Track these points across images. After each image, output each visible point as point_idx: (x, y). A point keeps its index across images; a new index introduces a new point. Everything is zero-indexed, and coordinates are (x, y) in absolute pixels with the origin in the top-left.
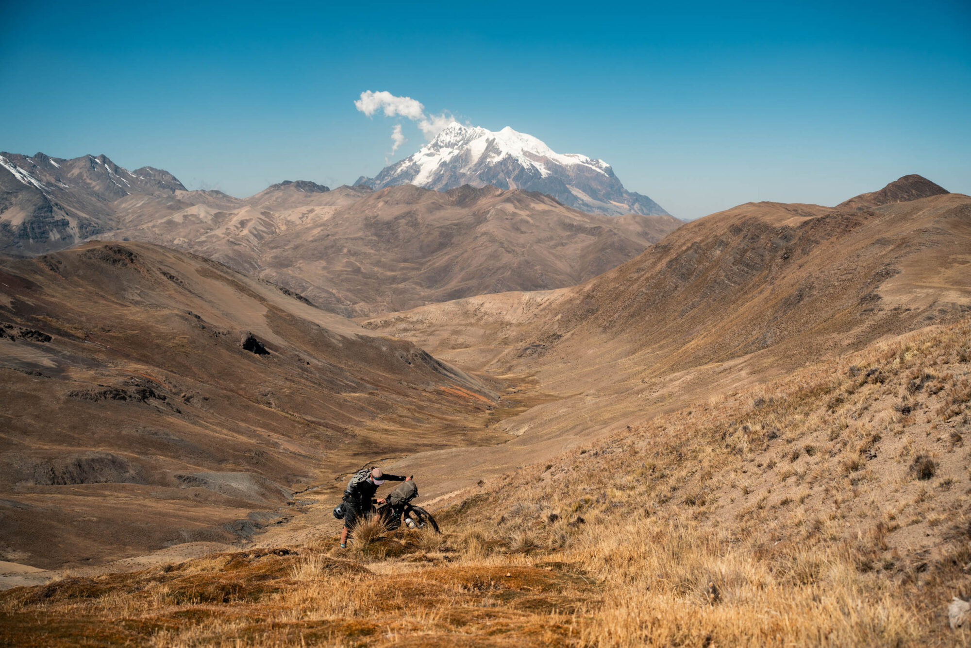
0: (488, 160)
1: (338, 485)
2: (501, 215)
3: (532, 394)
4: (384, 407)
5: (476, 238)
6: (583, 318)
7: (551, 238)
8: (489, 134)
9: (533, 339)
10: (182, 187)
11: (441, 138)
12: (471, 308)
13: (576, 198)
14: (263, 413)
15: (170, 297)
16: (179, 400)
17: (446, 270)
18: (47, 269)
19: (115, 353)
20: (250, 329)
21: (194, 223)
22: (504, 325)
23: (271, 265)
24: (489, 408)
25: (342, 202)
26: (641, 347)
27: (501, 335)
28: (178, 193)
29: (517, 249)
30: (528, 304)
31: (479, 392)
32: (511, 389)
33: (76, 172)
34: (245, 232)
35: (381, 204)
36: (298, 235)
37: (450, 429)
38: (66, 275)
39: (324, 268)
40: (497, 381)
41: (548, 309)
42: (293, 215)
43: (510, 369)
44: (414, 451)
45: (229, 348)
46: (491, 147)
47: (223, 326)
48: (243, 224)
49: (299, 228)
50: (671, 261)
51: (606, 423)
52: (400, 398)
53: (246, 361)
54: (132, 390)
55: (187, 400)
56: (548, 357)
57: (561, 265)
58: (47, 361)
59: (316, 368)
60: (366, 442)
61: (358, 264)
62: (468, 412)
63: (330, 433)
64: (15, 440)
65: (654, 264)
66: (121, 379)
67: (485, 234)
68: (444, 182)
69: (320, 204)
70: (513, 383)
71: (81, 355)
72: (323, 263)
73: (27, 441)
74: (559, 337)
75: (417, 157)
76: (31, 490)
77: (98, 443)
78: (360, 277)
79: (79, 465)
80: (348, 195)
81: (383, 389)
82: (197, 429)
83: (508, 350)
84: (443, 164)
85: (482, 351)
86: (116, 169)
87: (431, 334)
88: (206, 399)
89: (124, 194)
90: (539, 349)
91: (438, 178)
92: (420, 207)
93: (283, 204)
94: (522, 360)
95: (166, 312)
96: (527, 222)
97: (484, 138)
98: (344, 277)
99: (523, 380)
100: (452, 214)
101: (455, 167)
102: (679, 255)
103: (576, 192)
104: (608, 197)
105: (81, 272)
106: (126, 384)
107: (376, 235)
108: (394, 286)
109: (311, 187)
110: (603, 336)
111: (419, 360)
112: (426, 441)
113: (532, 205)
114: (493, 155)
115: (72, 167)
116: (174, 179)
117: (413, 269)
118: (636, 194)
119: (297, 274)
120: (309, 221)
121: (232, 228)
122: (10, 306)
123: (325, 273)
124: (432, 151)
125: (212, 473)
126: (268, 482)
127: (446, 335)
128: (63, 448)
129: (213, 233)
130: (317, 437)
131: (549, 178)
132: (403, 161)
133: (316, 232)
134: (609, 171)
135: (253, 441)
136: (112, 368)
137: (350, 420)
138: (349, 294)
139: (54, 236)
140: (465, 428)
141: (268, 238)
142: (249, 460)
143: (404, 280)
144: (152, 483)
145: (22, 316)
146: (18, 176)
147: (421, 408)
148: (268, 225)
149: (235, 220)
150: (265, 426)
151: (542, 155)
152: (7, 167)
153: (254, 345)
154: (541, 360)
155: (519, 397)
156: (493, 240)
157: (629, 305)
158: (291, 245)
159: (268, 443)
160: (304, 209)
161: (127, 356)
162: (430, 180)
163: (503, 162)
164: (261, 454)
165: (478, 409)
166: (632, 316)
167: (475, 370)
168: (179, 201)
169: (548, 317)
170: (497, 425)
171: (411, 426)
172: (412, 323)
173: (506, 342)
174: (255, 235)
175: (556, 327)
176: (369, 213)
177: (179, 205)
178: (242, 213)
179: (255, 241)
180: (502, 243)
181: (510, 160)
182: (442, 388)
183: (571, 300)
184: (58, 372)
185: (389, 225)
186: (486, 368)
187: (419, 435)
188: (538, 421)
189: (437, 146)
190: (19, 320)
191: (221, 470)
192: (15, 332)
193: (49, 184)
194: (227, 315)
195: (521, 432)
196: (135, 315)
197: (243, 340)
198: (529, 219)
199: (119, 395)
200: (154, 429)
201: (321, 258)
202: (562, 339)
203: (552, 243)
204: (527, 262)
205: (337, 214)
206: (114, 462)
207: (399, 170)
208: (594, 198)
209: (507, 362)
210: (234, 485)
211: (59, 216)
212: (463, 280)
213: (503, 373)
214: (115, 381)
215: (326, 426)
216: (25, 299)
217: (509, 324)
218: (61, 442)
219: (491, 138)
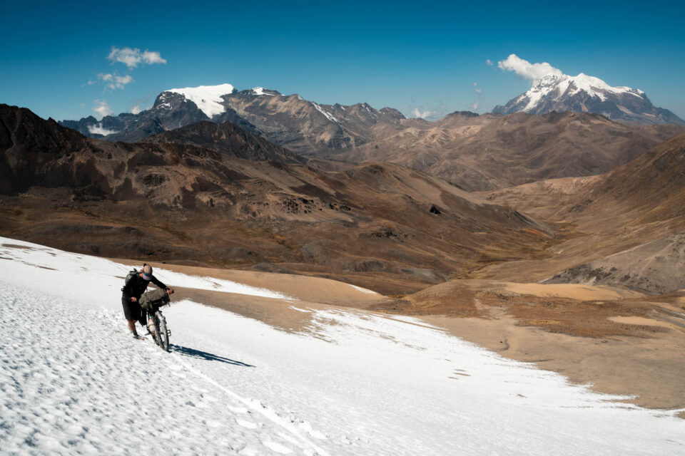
0: (570, 93)
1: (469, 275)
2: (573, 128)
3: (572, 232)
4: (493, 239)
5: (558, 141)
6: (605, 191)
7: (602, 140)
8: (570, 78)
9: (578, 202)
10: (403, 117)
11: (543, 82)
12: (546, 186)
13: (622, 112)
14: (437, 242)
15: (398, 188)
16: (402, 236)
17: (541, 159)
18: (347, 176)
19: (376, 215)
20: (433, 202)
21: (409, 137)
22: (562, 194)
23: (447, 158)
24: (548, 239)
25: (486, 122)
26: (634, 208)
27: (561, 201)
28: (401, 120)
29: (582, 146)
30: (576, 184)
31: (544, 231)
32: (562, 229)
33: (353, 112)
34: (435, 141)
35: (506, 123)
36: (462, 141)
37: (526, 250)
38: (355, 179)
39: (475, 159)
40: (555, 225)
41: (588, 187)
42: (460, 131)
43: (564, 218)
44: (505, 261)
45: (424, 212)
46: (572, 85)
47: (421, 201)
48: (433, 136)
49: (462, 137)
50: (655, 161)
51: (597, 250)
52: (502, 235)
53: (431, 218)
54: (383, 232)
55: (406, 236)
56: (584, 212)
57: (608, 155)
58: (350, 220)
59: (464, 221)
60: (484, 256)
61: (493, 156)
62: (536, 241)
63: (468, 251)
64: (341, 253)
65: (646, 162)
66: (379, 227)
67: (562, 138)
68: (544, 107)
69: (474, 124)
70: (564, 226)
71: (363, 216)
72: (474, 156)
73: (346, 254)
74: (591, 201)
75: (529, 93)
76: (348, 273)
77: (371, 255)
78: (494, 163)
79: (365, 264)
80: (489, 118)
81: (494, 230)
82: (410, 250)
83: (564, 208)
84: (543, 97)
85: (550, 209)
86: (372, 110)
87: (524, 199)
88: (413, 236)
89: (376, 122)
90: (580, 208)
91: (540, 104)
92: (528, 124)
93: (454, 125)
94: (571, 213)
95: (396, 195)
96: (588, 131)
97: (567, 81)
98: (485, 163)
99: (569, 224)
100: (546, 127)
101: (550, 98)
102: (660, 158)
103: (623, 109)
104: (643, 111)
105: (361, 177)
106: (381, 229)
107: (503, 140)
108: (512, 168)
109: (469, 115)
110: (615, 202)
111: (513, 216)
112: (512, 256)
113: (592, 121)
114: (572, 90)
115: (351, 110)
116: (400, 113)
117: (523, 158)
118: (660, 108)
119: (460, 162)
120: (467, 134)
121: (428, 139)
122: (334, 195)
123: (475, 161)
124: (537, 89)
125: (416, 269)
126: (439, 274)
127: (532, 200)
128: (359, 257)
129: (418, 142)
130: (462, 253)
131: (606, 102)
132: (521, 96)
133: (471, 139)
134: (643, 95)
135: (433, 255)
136: (375, 223)
137: (477, 246)
138: (488, 173)
139: (344, 145)
140: (533, 250)
141: (446, 143)
142: (431, 264)
143: (518, 164)
144: (392, 272)
145: (339, 199)
146: (327, 116)
147: (512, 240)
148: (445, 136)
149: (430, 135)
150: (439, 248)
151: (602, 88)
152: (322, 112)
153: (435, 210)
154: (581, 214)
155: (565, 234)
156: (568, 141)
157: (630, 185)
158: (458, 147)
159: (440, 256)
160: (465, 127)
161: (381, 216)
162: (536, 106)
163: (579, 94)
164: (436, 261)
165: (541, 240)
166: (632, 191)
167: (544, 219)
168: (402, 125)
169: (587, 191)
170: (548, 249)
171: (507, 249)
172: (515, 194)
173: (563, 204)
174: (439, 142)
175: (590, 196)
176: (499, 128)
177: (402, 128)
178: (433, 131)
179: (439, 146)
180: (573, 143)
181: (583, 92)
182: (524, 230)
183: (599, 182)
184: (354, 225)
185: (510, 134)
186: (552, 217)
187: (509, 253)
188: (568, 247)
189: (539, 87)
190: (338, 201)
191: (419, 267)
192: (337, 207)
193: (341, 119)
194: (423, 195)
195: (559, 253)
196: (384, 197)
197: (430, 208)
198: (589, 129)
199: (379, 235)
200: (393, 249)
201: (473, 154)
202: (594, 202)
203: (603, 142)
204: (587, 154)
205: (482, 130)
206: (378, 264)
207: (518, 101)
208: (634, 112)
209: (563, 214)
210: (424, 274)
211: (346, 135)
212: (550, 164)
213: (560, 220)
214: (376, 229)
215: (466, 248)
216: (340, 191)
217: (566, 194)
218: (357, 254)
219: (572, 80)
